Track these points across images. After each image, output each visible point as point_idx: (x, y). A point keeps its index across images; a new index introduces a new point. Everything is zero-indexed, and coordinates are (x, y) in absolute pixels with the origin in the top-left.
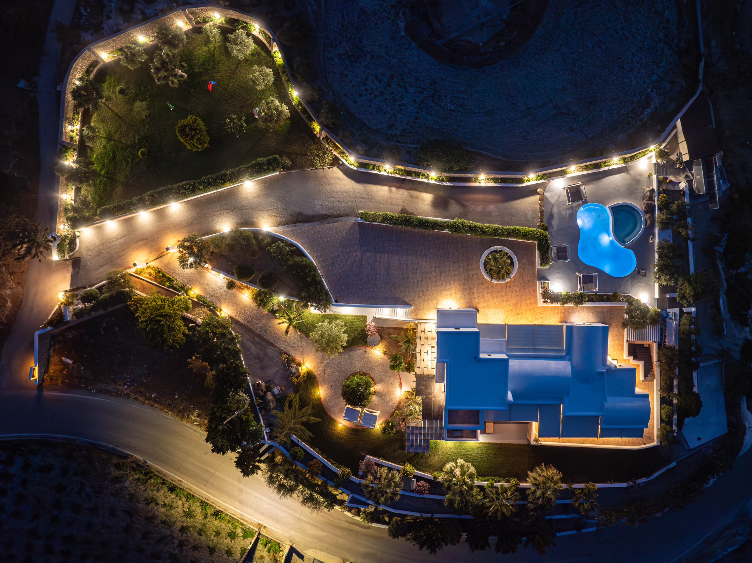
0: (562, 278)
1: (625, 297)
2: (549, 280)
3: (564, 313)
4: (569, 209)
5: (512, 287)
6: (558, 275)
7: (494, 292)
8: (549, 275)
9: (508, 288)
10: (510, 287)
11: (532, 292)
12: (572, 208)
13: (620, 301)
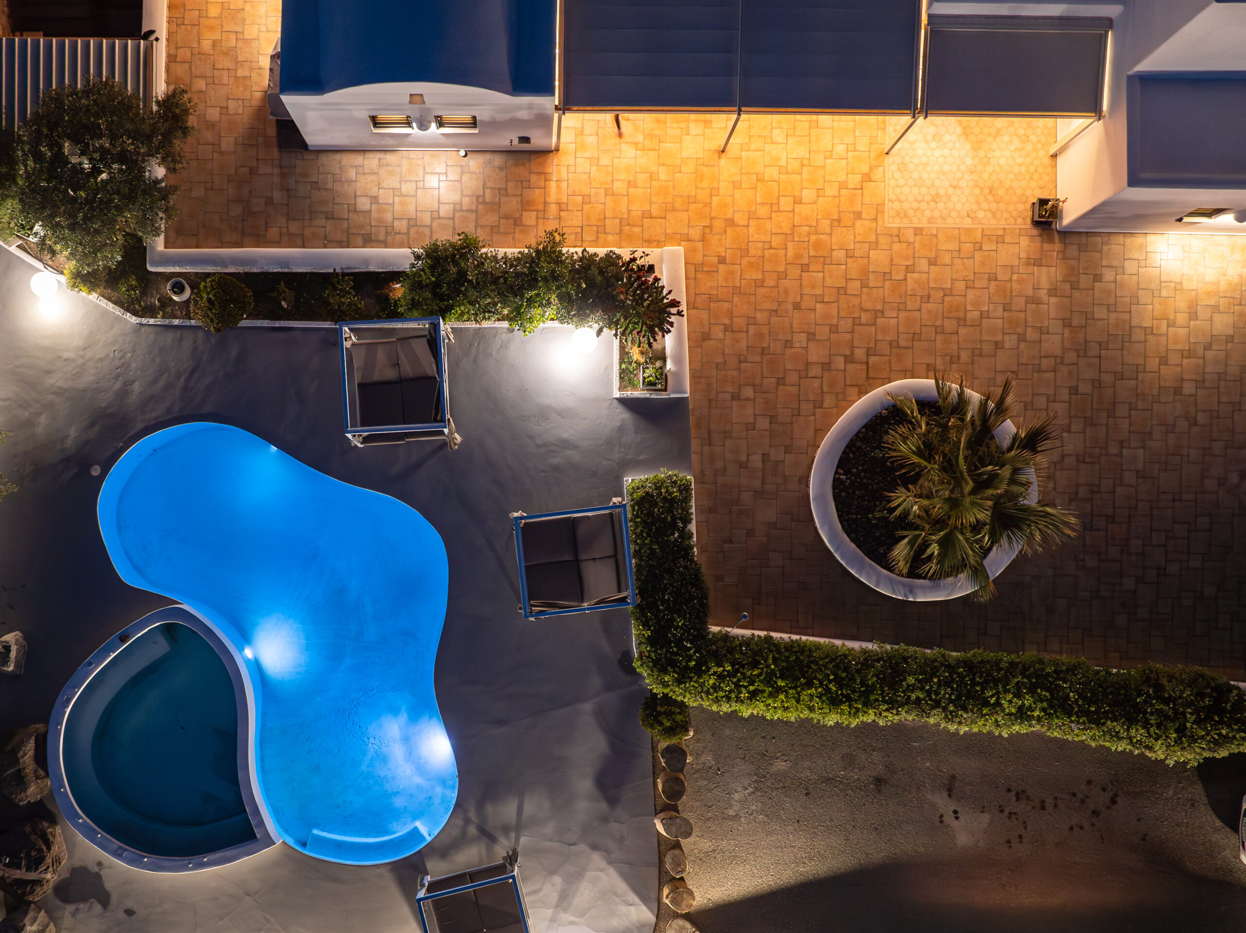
0: (544, 413)
1: (166, 302)
2: (623, 401)
3: (526, 205)
4: (506, 829)
5: (839, 363)
6: (567, 431)
7: (939, 330)
8: (621, 429)
9: (860, 353)
10: (849, 359)
11: (718, 332)
12: (488, 835)
13: (195, 281)
